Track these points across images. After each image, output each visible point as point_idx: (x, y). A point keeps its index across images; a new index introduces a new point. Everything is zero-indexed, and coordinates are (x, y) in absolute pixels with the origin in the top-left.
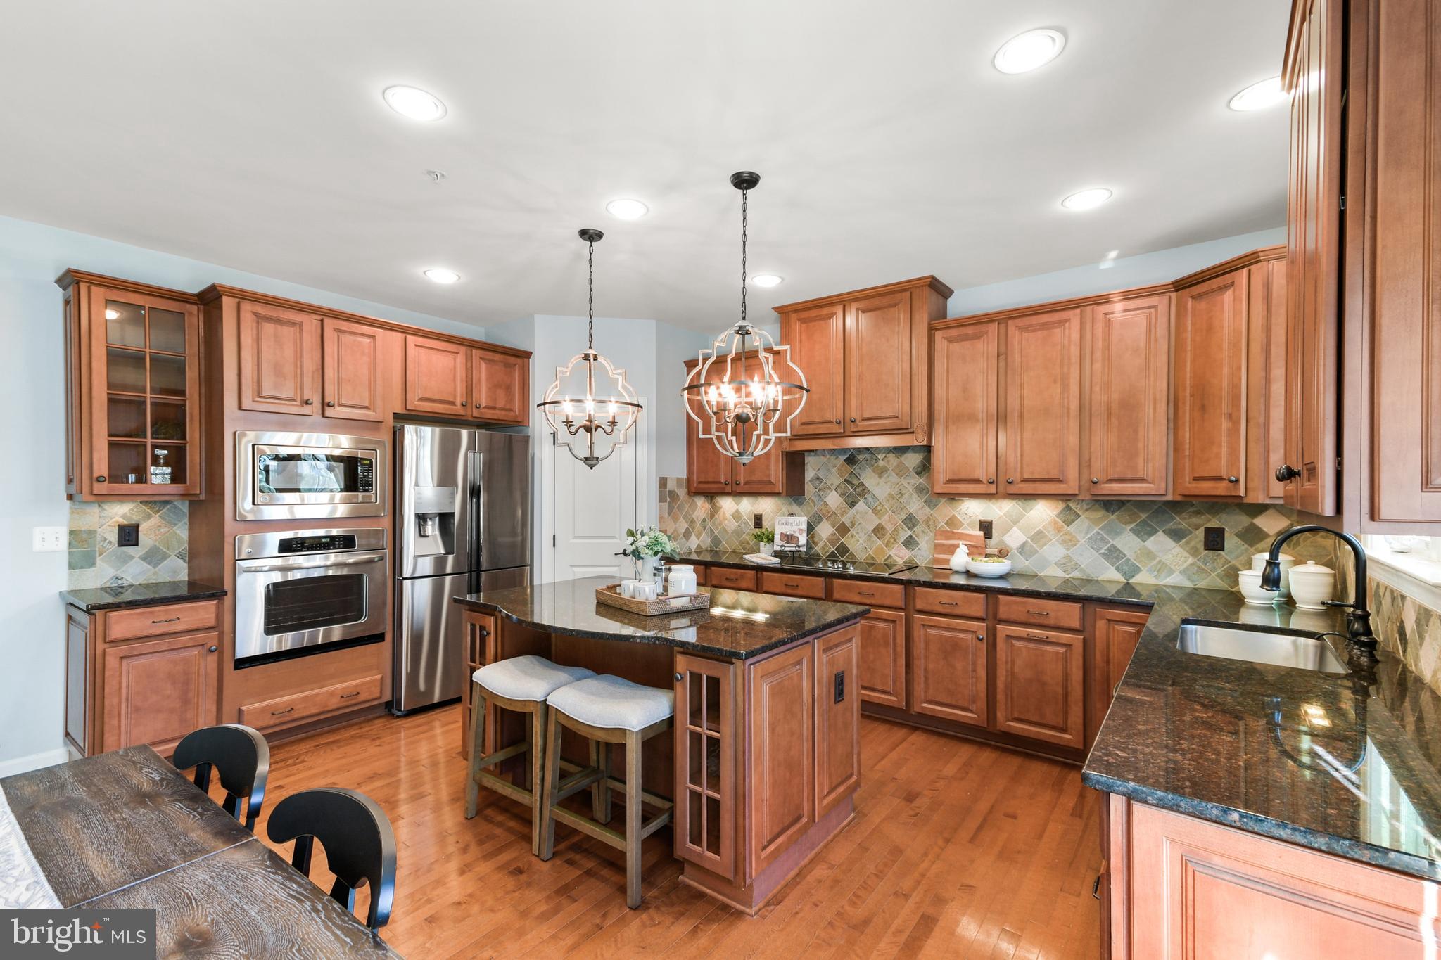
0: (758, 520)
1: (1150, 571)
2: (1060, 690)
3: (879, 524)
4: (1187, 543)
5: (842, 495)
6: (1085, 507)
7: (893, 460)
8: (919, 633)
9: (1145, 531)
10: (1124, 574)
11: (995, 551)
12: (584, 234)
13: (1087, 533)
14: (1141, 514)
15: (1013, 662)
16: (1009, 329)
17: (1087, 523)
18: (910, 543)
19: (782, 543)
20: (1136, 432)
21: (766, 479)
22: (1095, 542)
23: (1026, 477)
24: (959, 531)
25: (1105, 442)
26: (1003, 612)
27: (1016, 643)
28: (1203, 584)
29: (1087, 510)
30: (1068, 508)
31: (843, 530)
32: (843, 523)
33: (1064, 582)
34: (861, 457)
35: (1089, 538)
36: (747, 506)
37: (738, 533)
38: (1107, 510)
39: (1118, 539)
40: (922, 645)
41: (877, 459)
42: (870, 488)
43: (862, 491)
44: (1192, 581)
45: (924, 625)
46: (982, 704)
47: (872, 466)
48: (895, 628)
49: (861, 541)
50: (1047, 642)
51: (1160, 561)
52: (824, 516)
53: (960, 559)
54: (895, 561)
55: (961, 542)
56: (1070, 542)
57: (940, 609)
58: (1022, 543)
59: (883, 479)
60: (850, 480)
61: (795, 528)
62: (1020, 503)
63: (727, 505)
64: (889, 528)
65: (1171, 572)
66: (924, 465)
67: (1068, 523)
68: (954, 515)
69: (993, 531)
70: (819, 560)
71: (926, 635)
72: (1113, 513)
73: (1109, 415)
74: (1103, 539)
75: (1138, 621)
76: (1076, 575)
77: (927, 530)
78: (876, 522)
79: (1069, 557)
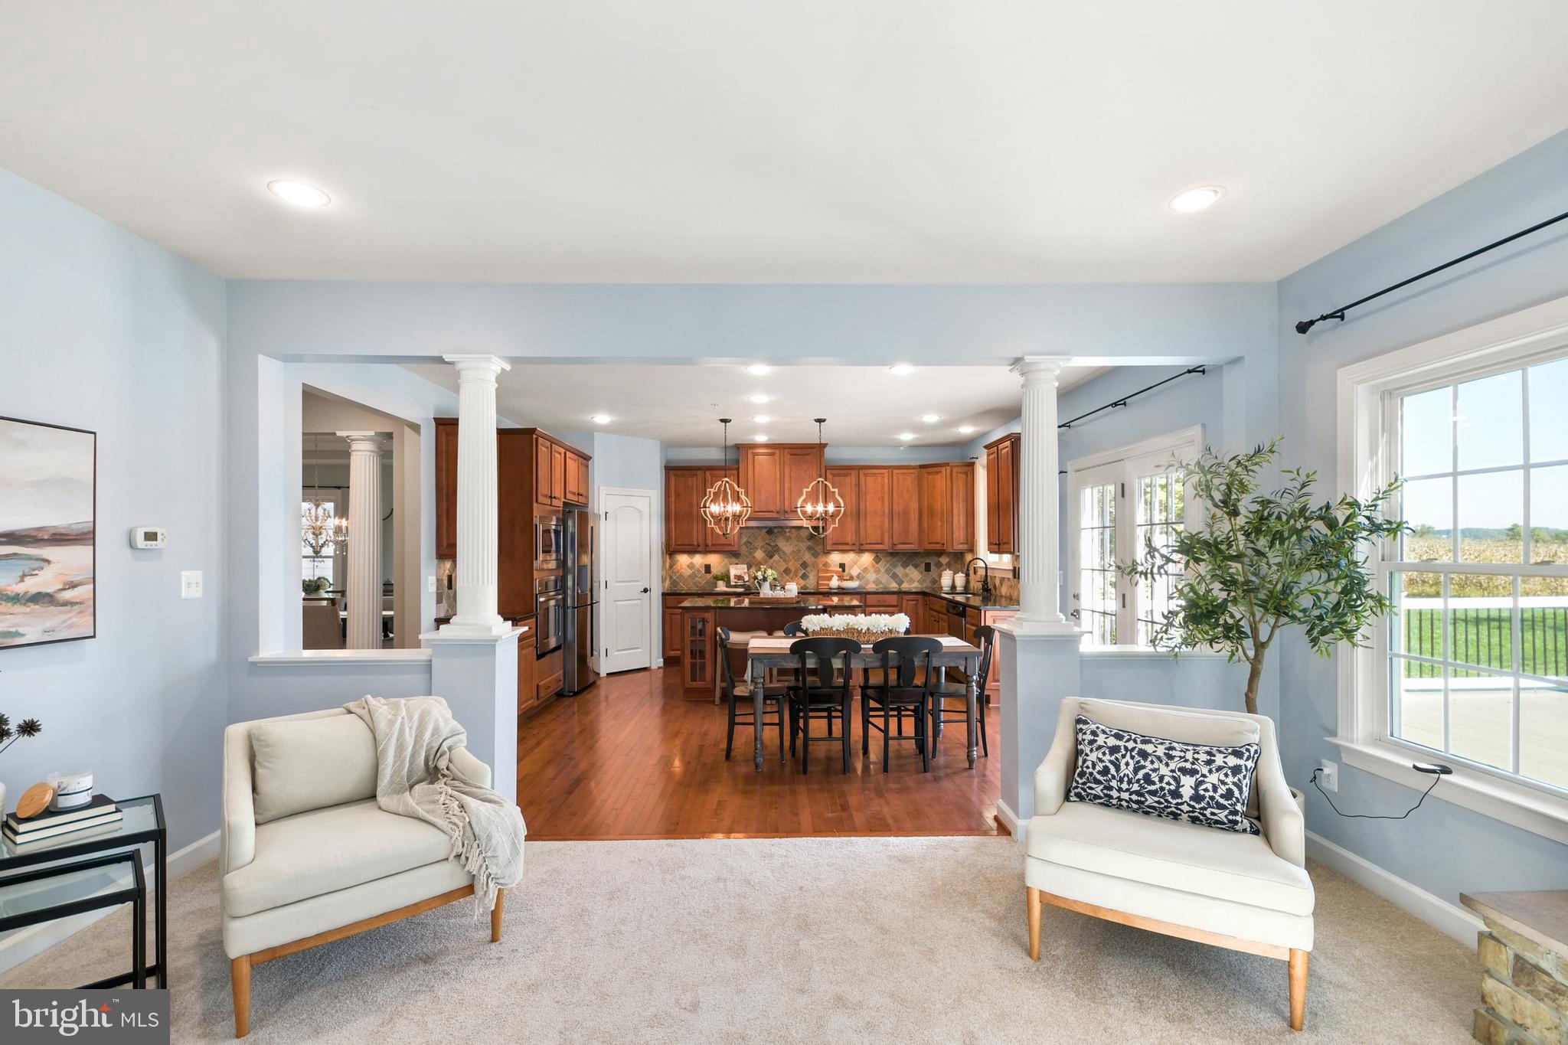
0: (708, 568)
1: (907, 582)
3: (787, 568)
4: (919, 569)
5: (764, 552)
9: (904, 566)
10: (898, 585)
11: (848, 576)
12: (722, 421)
13: (885, 567)
14: (904, 558)
16: (859, 473)
17: (885, 562)
18: (804, 577)
19: (736, 580)
20: (908, 522)
22: (887, 571)
23: (867, 541)
24: (830, 569)
25: (898, 527)
28: (924, 586)
29: (884, 557)
30: (877, 556)
34: (776, 531)
35: (885, 569)
36: (699, 560)
37: (693, 576)
38: (892, 557)
39: (896, 569)
41: (786, 532)
42: (781, 547)
43: (776, 549)
44: (921, 585)
47: (783, 535)
51: (911, 577)
53: (835, 583)
55: (833, 574)
56: (877, 571)
58: (858, 573)
59: (789, 543)
60: (769, 543)
61: (742, 571)
62: (860, 554)
63: (683, 560)
64: (793, 569)
65: (914, 582)
67: (877, 563)
68: (826, 561)
69: (846, 567)
72: (894, 558)
73: (899, 515)
74: (891, 570)
75: (917, 599)
76: (880, 586)
77: (813, 569)
78: (786, 566)
79: (877, 579)
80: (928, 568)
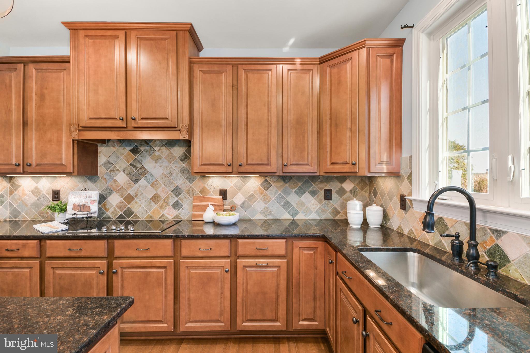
0: (56, 195)
1: (303, 213)
2: (274, 296)
3: (156, 194)
4: (318, 197)
5: (128, 174)
6: (274, 180)
7: (165, 151)
8: (184, 273)
9: (300, 192)
10: (292, 216)
11: (229, 207)
13: (275, 194)
14: (299, 183)
15: (247, 283)
16: (239, 70)
17: (275, 188)
18: (177, 205)
19: (74, 212)
20: (304, 137)
21: (57, 162)
22: (279, 198)
23: (249, 162)
24: (208, 196)
25: (289, 142)
26: (241, 251)
27: (249, 270)
28: (323, 217)
29: (275, 182)
30: (266, 181)
31: (129, 199)
32: (129, 194)
33: (264, 222)
34: (142, 149)
35: (276, 197)
36: (46, 184)
37: (36, 205)
38: (284, 182)
39: (289, 197)
40: (187, 281)
41: (154, 151)
42: (149, 170)
43: (144, 172)
44: (320, 216)
45: (188, 267)
46: (227, 315)
47: (151, 155)
48: (166, 273)
49: (142, 206)
50: (267, 266)
51: (307, 207)
52: (114, 190)
53: (209, 214)
54: (167, 218)
55: (209, 204)
56: (267, 200)
57: (200, 254)
58: (243, 201)
59: (158, 164)
60: (134, 164)
61: (88, 200)
62: (242, 178)
64: (163, 196)
65: (311, 212)
66: (186, 155)
67: (266, 189)
68: (204, 187)
69: (227, 195)
70: (109, 221)
71: (189, 273)
72: (287, 183)
73: (292, 127)
74: (282, 197)
75: (314, 246)
76: (270, 217)
77: (188, 196)
78: (154, 193)
79: (267, 208)
80: (328, 196)
